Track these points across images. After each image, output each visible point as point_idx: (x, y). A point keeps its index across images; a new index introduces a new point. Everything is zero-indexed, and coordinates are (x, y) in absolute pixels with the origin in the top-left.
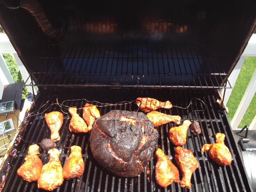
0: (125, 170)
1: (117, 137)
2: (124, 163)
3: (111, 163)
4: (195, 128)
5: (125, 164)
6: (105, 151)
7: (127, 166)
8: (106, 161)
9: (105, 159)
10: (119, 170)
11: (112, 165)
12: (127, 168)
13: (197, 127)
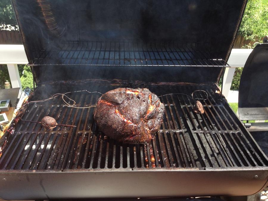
0: (134, 133)
1: (125, 103)
2: (132, 126)
3: (119, 128)
4: (199, 107)
5: (134, 126)
6: (113, 115)
7: (136, 129)
8: (114, 126)
9: (113, 124)
10: (128, 134)
11: (121, 128)
12: (136, 131)
13: (200, 106)
